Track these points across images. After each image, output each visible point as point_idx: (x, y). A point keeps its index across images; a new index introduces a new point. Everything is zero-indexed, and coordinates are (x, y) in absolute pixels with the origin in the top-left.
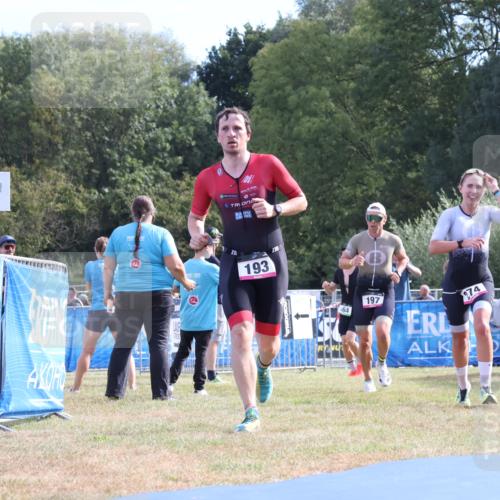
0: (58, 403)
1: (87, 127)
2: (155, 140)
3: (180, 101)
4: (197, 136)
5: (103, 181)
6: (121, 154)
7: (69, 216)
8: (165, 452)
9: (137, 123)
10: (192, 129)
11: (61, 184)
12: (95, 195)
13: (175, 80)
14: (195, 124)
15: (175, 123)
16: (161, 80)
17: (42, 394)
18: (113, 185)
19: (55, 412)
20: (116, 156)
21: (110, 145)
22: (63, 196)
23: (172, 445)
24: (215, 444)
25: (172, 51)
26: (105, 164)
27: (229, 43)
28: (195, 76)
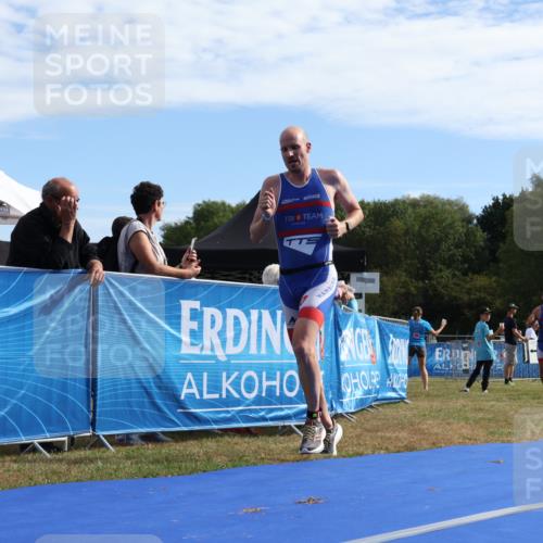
0: (404, 394)
1: (417, 248)
2: (454, 255)
3: (468, 234)
4: (476, 253)
5: (425, 276)
6: (435, 263)
7: (407, 294)
8: (462, 423)
9: (444, 246)
10: (473, 249)
11: (403, 279)
12: (421, 284)
13: (465, 223)
14: (475, 247)
15: (464, 247)
16: (456, 224)
17: (394, 390)
18: (430, 279)
19: (402, 399)
20: (432, 264)
21: (430, 258)
22: (405, 284)
23: (466, 419)
24: (489, 420)
25: (463, 208)
26: (426, 268)
27: (494, 204)
28: (475, 221)
